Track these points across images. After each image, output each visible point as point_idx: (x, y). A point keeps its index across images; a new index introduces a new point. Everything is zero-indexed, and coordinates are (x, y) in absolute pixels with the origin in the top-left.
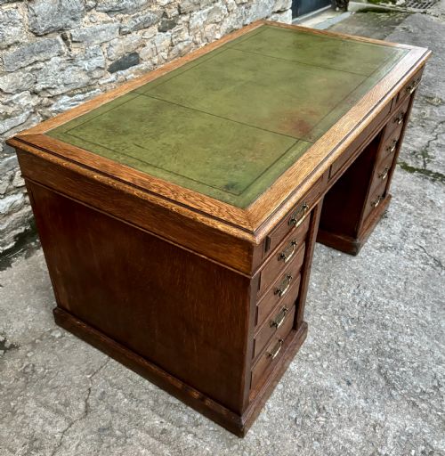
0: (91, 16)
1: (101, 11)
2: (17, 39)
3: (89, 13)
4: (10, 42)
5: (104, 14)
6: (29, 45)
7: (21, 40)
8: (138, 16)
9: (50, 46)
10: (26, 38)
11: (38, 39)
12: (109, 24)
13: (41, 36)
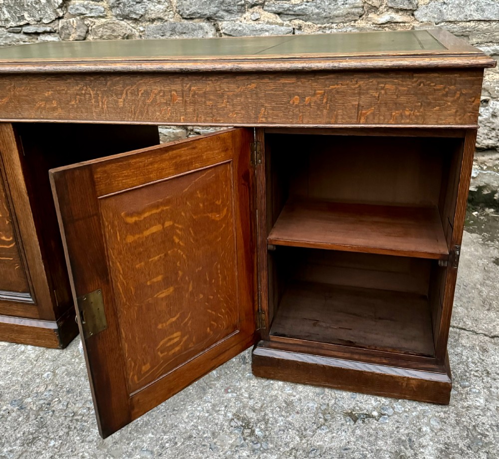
0: (253, 13)
1: (269, 11)
2: (161, 15)
3: (251, 10)
4: (153, 16)
5: (273, 16)
6: (171, 24)
7: (166, 18)
8: (330, 28)
9: (194, 30)
10: (171, 18)
11: (183, 20)
12: (274, 26)
13: (186, 19)
